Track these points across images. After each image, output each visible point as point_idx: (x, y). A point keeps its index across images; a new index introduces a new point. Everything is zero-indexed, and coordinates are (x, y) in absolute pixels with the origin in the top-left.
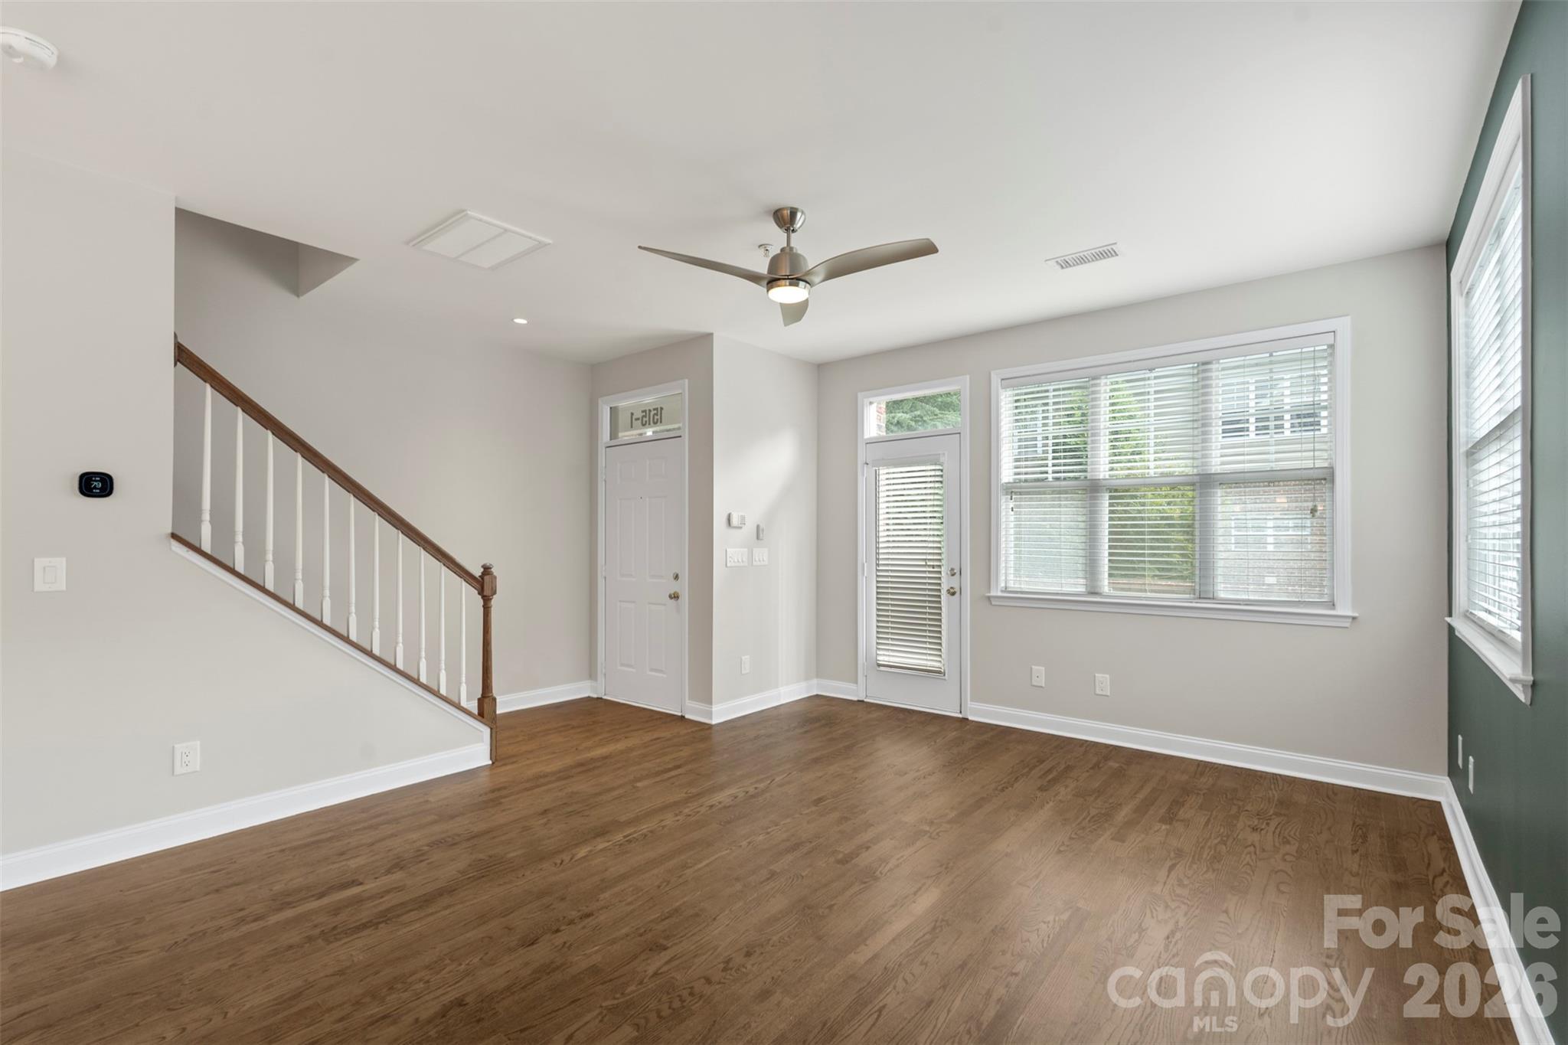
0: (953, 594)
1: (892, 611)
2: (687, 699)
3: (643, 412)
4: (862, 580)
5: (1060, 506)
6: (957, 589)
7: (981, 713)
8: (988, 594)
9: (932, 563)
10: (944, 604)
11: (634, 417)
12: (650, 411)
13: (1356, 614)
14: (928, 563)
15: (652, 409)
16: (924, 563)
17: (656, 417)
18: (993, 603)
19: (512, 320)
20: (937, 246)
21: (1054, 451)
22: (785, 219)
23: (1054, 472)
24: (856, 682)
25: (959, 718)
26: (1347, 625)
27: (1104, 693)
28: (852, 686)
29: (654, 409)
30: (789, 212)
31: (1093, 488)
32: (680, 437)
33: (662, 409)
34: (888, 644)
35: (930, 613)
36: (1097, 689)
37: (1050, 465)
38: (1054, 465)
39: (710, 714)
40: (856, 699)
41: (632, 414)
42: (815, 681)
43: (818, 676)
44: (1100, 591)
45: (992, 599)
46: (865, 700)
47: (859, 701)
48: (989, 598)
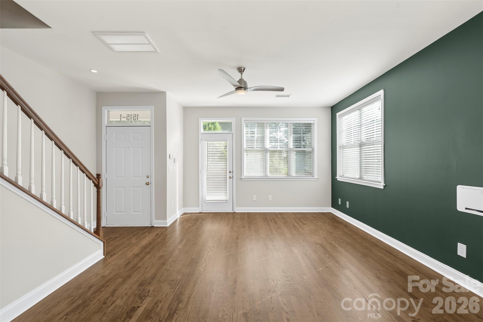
0: (231, 178)
1: (211, 184)
2: (154, 219)
3: (127, 115)
4: (201, 175)
5: (257, 154)
6: (232, 177)
7: (239, 210)
8: (241, 178)
9: (224, 170)
10: (228, 181)
11: (122, 117)
12: (131, 115)
13: (318, 178)
14: (223, 170)
15: (132, 114)
16: (222, 170)
17: (135, 118)
18: (242, 180)
19: (90, 70)
20: (284, 90)
21: (256, 141)
22: (241, 70)
23: (256, 146)
24: (199, 207)
25: (233, 212)
26: (316, 180)
27: (270, 200)
28: (198, 208)
29: (134, 115)
30: (243, 69)
31: (265, 151)
32: (150, 126)
33: (138, 115)
34: (210, 194)
35: (224, 184)
36: (269, 199)
37: (255, 144)
38: (256, 144)
39: (166, 223)
40: (199, 212)
41: (121, 115)
42: (183, 209)
43: (183, 207)
44: (267, 175)
45: (242, 179)
46: (202, 212)
47: (200, 212)
48: (241, 179)
